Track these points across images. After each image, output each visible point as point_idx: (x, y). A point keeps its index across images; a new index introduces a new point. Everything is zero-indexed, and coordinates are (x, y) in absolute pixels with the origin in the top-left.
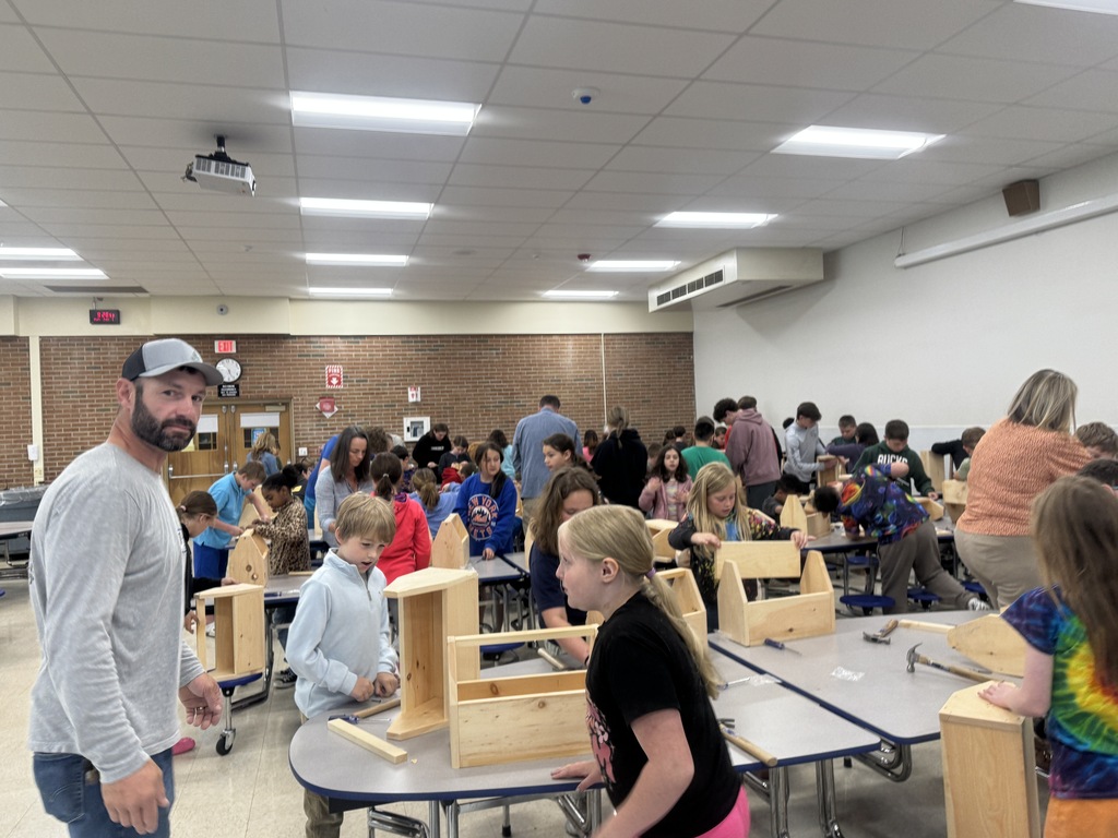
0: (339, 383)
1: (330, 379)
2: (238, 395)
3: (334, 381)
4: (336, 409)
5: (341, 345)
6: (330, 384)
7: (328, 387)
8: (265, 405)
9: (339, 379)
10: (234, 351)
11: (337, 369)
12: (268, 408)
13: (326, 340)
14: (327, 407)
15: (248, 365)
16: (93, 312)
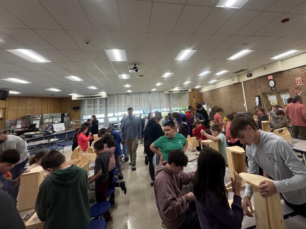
0: (300, 83)
1: (298, 82)
2: (275, 90)
3: (299, 83)
4: (301, 92)
5: (298, 70)
6: (298, 84)
7: (297, 85)
8: (285, 92)
9: (300, 82)
10: (272, 78)
11: (299, 79)
12: (286, 93)
13: (294, 70)
14: (298, 91)
15: (276, 81)
16: (247, 75)
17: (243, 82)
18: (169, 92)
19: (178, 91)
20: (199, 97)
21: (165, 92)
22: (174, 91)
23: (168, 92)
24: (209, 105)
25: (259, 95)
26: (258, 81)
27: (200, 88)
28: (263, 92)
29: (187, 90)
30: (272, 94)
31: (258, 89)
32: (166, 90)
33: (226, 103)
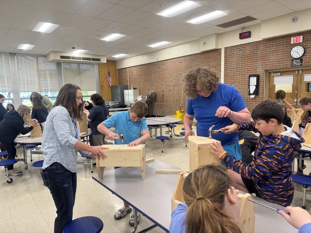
2: (302, 64)
10: (301, 41)
15: (308, 48)
16: (240, 34)
17: (226, 48)
18: (62, 57)
19: (79, 58)
20: (116, 76)
21: (52, 57)
22: (73, 58)
23: (59, 58)
24: (137, 91)
25: (258, 73)
26: (261, 47)
27: (121, 60)
28: (268, 68)
29: (99, 60)
30: (282, 74)
31: (259, 63)
32: (53, 51)
33: (176, 88)
